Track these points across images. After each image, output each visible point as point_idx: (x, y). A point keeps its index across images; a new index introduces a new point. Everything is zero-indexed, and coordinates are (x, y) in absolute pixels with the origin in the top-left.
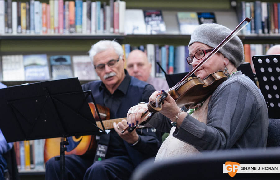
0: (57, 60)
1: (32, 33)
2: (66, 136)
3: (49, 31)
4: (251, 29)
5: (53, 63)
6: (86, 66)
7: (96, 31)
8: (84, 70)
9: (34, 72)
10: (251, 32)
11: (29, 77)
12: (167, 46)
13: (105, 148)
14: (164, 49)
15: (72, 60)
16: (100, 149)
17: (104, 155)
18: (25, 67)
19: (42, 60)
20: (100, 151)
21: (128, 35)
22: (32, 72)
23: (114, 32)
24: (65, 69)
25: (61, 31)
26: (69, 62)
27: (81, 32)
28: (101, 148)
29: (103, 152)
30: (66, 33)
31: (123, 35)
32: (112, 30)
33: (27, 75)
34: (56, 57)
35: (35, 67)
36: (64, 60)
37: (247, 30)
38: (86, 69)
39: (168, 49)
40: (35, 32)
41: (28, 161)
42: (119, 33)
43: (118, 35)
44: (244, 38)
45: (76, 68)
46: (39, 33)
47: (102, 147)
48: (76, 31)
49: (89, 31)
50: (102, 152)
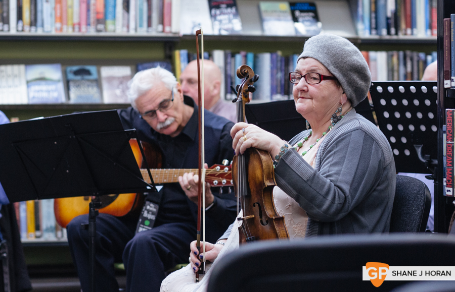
0: (76, 73)
1: (39, 32)
2: (98, 193)
3: (65, 28)
4: (371, 29)
5: (71, 76)
6: (121, 83)
7: (136, 30)
8: (118, 88)
9: (42, 91)
10: (371, 33)
11: (34, 98)
12: (243, 53)
13: (155, 208)
14: (239, 58)
15: (99, 73)
16: (148, 207)
17: (153, 217)
18: (28, 83)
19: (53, 73)
20: (149, 211)
21: (185, 36)
22: (38, 91)
23: (163, 31)
24: (88, 86)
25: (84, 28)
26: (94, 76)
27: (114, 31)
28: (151, 207)
29: (153, 213)
30: (91, 32)
31: (177, 35)
32: (160, 28)
33: (32, 95)
34: (75, 68)
35: (43, 83)
36: (88, 73)
37: (365, 29)
38: (121, 87)
39: (246, 57)
40: (43, 31)
41: (32, 226)
42: (171, 32)
43: (170, 35)
44: (359, 41)
45: (105, 86)
46: (50, 31)
47: (152, 205)
48: (106, 30)
49: (125, 29)
50: (150, 213)
